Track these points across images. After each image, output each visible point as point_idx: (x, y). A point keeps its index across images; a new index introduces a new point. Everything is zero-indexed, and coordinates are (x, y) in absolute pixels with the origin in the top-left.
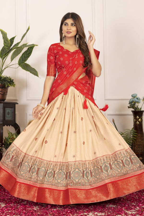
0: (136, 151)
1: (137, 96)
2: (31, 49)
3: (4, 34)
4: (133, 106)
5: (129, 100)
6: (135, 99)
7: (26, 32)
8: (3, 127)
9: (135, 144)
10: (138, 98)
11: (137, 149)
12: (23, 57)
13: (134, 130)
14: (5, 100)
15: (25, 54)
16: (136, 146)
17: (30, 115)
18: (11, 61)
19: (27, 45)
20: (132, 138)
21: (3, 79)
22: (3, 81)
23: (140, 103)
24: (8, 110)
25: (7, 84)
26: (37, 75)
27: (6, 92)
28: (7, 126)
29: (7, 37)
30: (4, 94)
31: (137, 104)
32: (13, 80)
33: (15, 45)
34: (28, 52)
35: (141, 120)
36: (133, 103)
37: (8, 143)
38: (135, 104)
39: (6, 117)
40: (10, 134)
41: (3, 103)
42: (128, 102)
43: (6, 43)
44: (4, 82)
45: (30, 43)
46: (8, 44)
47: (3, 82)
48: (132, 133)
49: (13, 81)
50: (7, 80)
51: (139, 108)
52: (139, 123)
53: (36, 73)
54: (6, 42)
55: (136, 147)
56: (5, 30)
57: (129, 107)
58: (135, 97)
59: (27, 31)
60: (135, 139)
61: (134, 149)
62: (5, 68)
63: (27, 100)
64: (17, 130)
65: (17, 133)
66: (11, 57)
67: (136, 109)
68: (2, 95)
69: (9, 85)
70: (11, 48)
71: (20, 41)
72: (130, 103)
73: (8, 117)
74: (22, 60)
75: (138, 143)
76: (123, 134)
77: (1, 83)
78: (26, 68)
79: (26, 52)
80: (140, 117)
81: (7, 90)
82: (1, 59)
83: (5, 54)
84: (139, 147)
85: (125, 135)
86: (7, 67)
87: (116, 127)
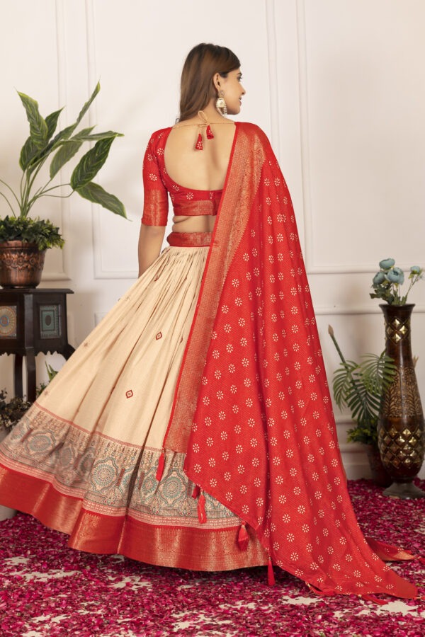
0: (394, 413)
1: (395, 266)
2: (104, 145)
3: (31, 106)
4: (383, 293)
5: (374, 275)
6: (390, 273)
8: (36, 357)
9: (390, 395)
10: (399, 272)
11: (396, 408)
12: (82, 167)
13: (388, 357)
14: (37, 284)
15: (88, 159)
16: (393, 399)
18: (50, 179)
19: (93, 133)
20: (382, 377)
21: (31, 228)
22: (31, 233)
23: (402, 284)
24: (48, 311)
25: (43, 241)
26: (123, 214)
27: (39, 262)
28: (46, 354)
29: (38, 113)
30: (34, 270)
31: (393, 288)
32: (58, 229)
33: (61, 133)
34: (99, 153)
35: (406, 330)
36: (384, 284)
38: (389, 287)
39: (41, 330)
41: (34, 293)
42: (370, 281)
43: (37, 130)
44: (34, 236)
46: (42, 131)
47: (31, 236)
48: (382, 364)
49: (57, 232)
50: (42, 230)
51: (400, 297)
52: (400, 338)
53: (118, 208)
54: (37, 126)
55: (393, 403)
56: (33, 96)
57: (373, 296)
58: (389, 268)
59: (94, 96)
60: (389, 383)
61: (389, 407)
62: (35, 199)
66: (52, 166)
67: (391, 299)
68: (29, 270)
69: (49, 245)
70: (49, 142)
71: (75, 121)
73: (49, 331)
74: (82, 176)
75: (399, 392)
76: (357, 366)
77: (26, 239)
78: (93, 194)
79: (91, 153)
80: (404, 321)
81: (43, 256)
82: (22, 172)
83: (35, 160)
84: (401, 402)
85: (362, 371)
86: (40, 194)
87: (338, 349)
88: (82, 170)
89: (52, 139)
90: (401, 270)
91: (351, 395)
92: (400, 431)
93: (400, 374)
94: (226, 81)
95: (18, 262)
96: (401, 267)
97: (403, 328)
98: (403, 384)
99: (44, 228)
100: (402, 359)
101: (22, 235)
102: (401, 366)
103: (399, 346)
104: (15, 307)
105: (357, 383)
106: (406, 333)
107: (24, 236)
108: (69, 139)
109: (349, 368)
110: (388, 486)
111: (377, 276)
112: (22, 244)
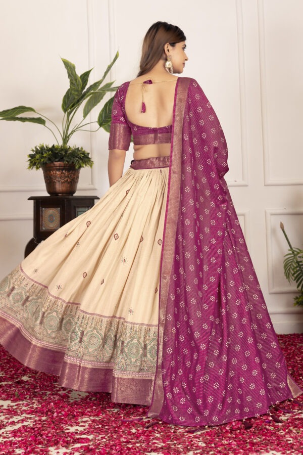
3: (70, 68)
12: (106, 110)
14: (74, 192)
15: (109, 105)
18: (83, 118)
19: (113, 86)
21: (70, 153)
22: (70, 157)
25: (78, 162)
27: (75, 177)
29: (75, 72)
30: (73, 182)
32: (88, 154)
33: (91, 86)
43: (74, 84)
44: (73, 159)
46: (78, 85)
47: (71, 159)
49: (88, 156)
50: (78, 155)
54: (74, 82)
56: (72, 61)
59: (115, 60)
66: (85, 110)
68: (68, 183)
69: (83, 165)
70: (83, 93)
71: (102, 78)
74: (106, 117)
76: (300, 251)
77: (67, 161)
81: (78, 173)
82: (64, 113)
83: (73, 106)
86: (77, 128)
87: (287, 239)
88: (106, 113)
89: (85, 90)
91: (297, 271)
94: (173, 49)
95: (61, 177)
99: (79, 153)
101: (64, 158)
104: (59, 208)
105: (300, 264)
107: (65, 159)
108: (97, 91)
109: (295, 253)
112: (64, 165)
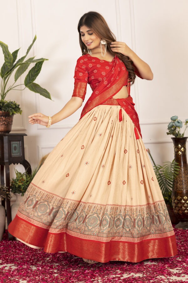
0: (179, 189)
1: (178, 119)
2: (39, 65)
3: (5, 47)
4: (173, 132)
5: (168, 124)
6: (176, 122)
7: (32, 42)
8: (10, 166)
9: (177, 180)
10: (180, 122)
11: (180, 186)
12: (29, 75)
13: (176, 162)
14: (10, 132)
15: (32, 72)
16: (179, 182)
17: (42, 148)
18: (15, 82)
19: (33, 60)
20: (173, 172)
21: (6, 105)
22: (6, 107)
23: (181, 128)
24: (15, 144)
25: (12, 110)
26: (50, 98)
27: (10, 121)
28: (14, 164)
29: (8, 51)
30: (8, 124)
31: (178, 129)
32: (19, 105)
33: (19, 60)
34: (37, 69)
35: (184, 149)
36: (173, 128)
37: (17, 186)
38: (175, 129)
39: (12, 153)
40: (19, 174)
41: (8, 136)
42: (166, 126)
43: (8, 58)
44: (8, 109)
45: (38, 57)
46: (10, 59)
47: (7, 109)
48: (173, 166)
49: (19, 106)
50: (12, 106)
51: (181, 134)
52: (181, 153)
53: (48, 95)
54: (7, 57)
55: (178, 184)
56: (5, 42)
57: (168, 134)
58: (176, 120)
59: (34, 41)
60: (177, 174)
61: (177, 186)
62: (8, 91)
63: (38, 129)
64: (27, 169)
65: (27, 173)
66: (15, 76)
67: (177, 135)
68: (5, 125)
69: (15, 113)
70: (14, 65)
71: (25, 55)
72: (169, 128)
73: (16, 153)
74: (29, 80)
75: (181, 179)
76: (161, 167)
77: (4, 110)
78: (35, 89)
79: (33, 69)
80: (183, 145)
81: (12, 118)
82: (2, 79)
83: (8, 73)
84: (182, 183)
85: (164, 169)
86: (11, 89)
87: (152, 160)
88: (29, 77)
89: (15, 63)
90: (181, 121)
92: (182, 197)
93: (181, 170)
95: (1, 121)
96: (180, 120)
97: (183, 148)
98: (183, 175)
99: (12, 105)
100: (182, 163)
101: (2, 108)
102: (182, 167)
103: (181, 157)
105: (161, 175)
106: (184, 151)
108: (23, 62)
109: (158, 168)
110: (177, 224)
111: (170, 124)
112: (2, 112)
